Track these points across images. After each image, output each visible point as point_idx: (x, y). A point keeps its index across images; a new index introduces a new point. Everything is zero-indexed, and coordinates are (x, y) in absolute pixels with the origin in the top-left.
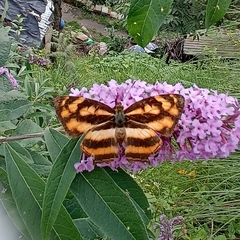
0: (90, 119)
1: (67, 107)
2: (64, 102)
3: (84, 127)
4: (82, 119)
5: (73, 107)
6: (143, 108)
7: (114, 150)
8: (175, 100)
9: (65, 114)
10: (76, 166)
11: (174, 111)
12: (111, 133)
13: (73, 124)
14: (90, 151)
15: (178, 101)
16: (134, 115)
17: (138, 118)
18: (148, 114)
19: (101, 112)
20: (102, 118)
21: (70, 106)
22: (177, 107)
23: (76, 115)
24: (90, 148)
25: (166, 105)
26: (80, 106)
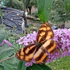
1: (20, 55)
2: (18, 55)
3: (31, 56)
4: (28, 54)
5: (22, 53)
6: (40, 36)
8: (45, 25)
11: (48, 28)
13: (27, 58)
15: (46, 25)
18: (43, 36)
21: (21, 54)
22: (48, 26)
25: (45, 29)
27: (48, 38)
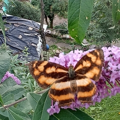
0: (53, 75)
1: (37, 68)
2: (35, 65)
3: (50, 81)
5: (41, 68)
6: (82, 64)
7: (71, 96)
8: (98, 54)
9: (36, 73)
10: (48, 111)
12: (68, 84)
13: (43, 79)
14: (56, 98)
16: (79, 70)
17: (81, 71)
18: (85, 67)
19: (59, 71)
20: (61, 75)
21: (39, 67)
22: (100, 58)
23: (44, 73)
24: (55, 95)
26: (46, 67)
27: (89, 75)
